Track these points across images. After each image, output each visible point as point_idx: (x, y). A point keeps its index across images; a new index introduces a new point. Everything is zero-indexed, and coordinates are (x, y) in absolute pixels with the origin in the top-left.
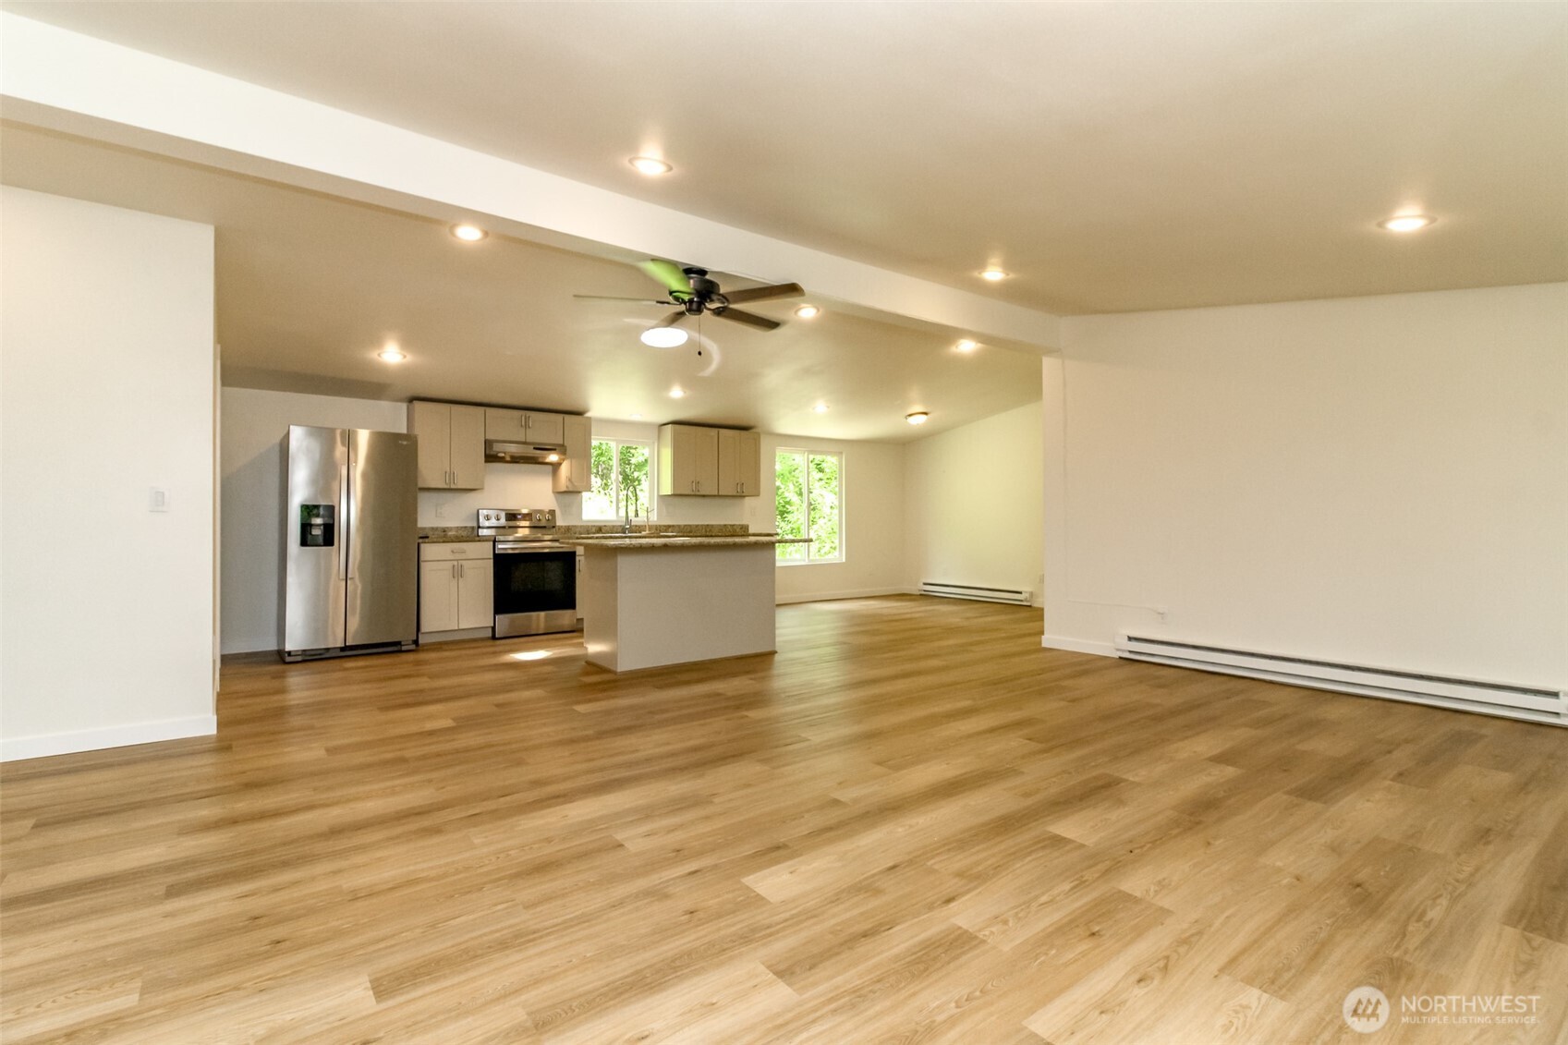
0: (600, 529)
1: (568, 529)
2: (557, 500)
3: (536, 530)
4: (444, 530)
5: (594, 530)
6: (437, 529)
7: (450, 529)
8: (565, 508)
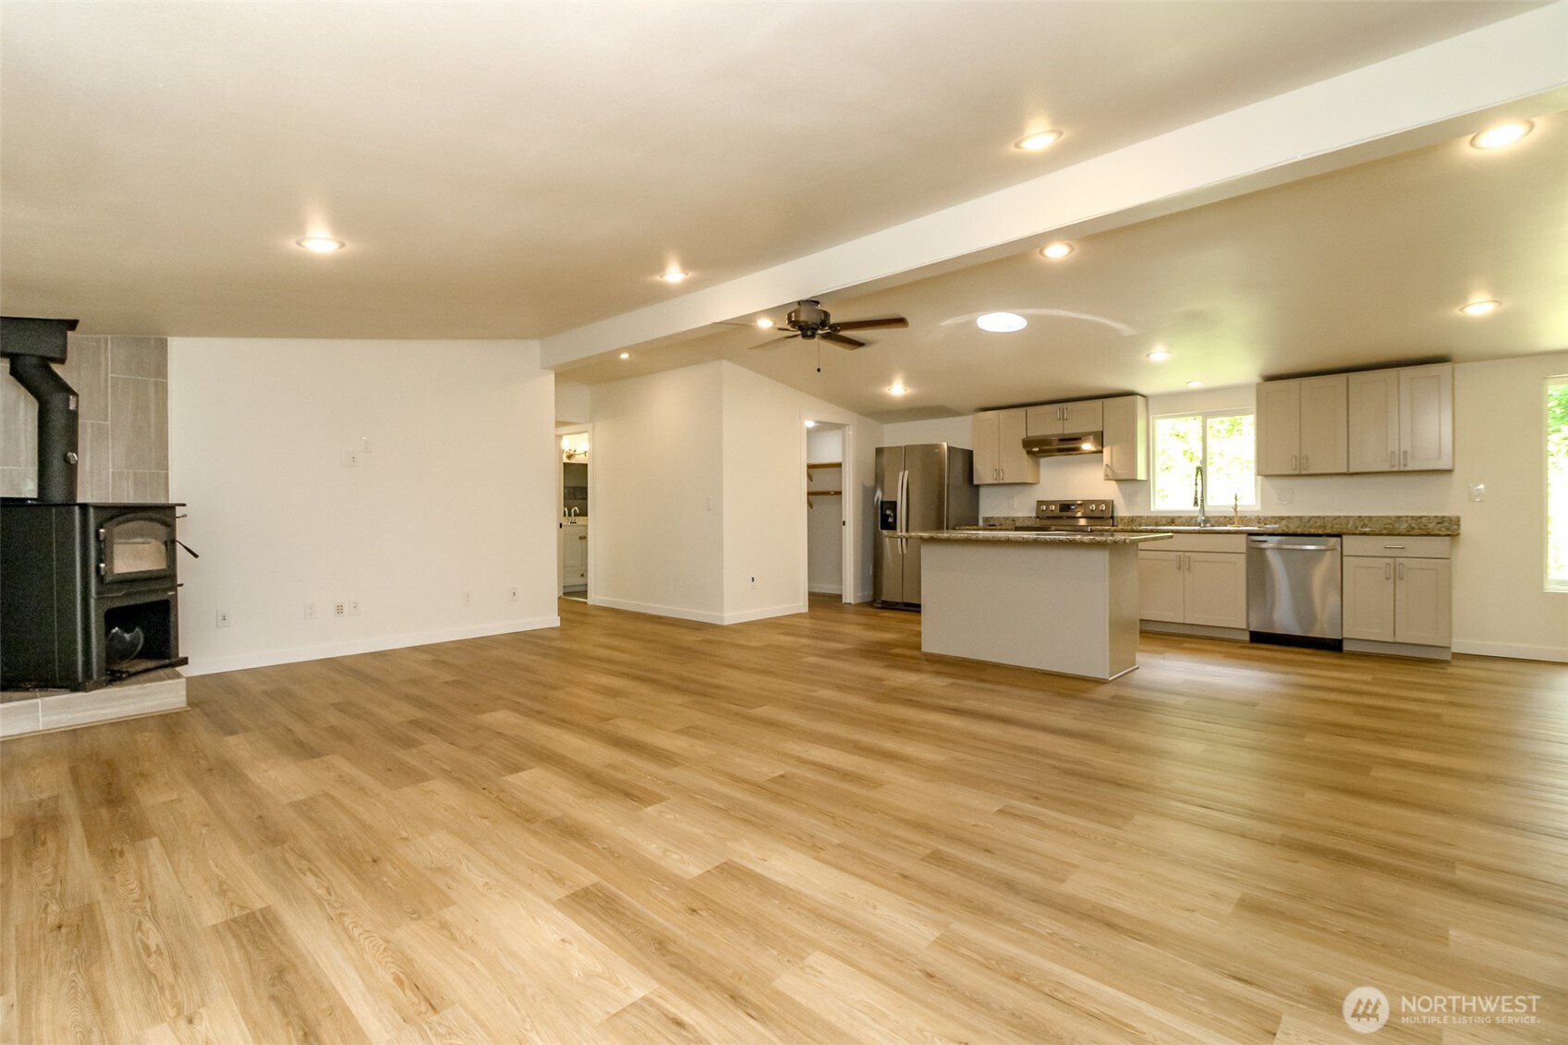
0: (1172, 521)
1: (1132, 520)
2: (1121, 489)
3: (1091, 520)
4: (1014, 520)
5: (1164, 522)
6: (1008, 518)
7: (1018, 518)
8: (1129, 499)
